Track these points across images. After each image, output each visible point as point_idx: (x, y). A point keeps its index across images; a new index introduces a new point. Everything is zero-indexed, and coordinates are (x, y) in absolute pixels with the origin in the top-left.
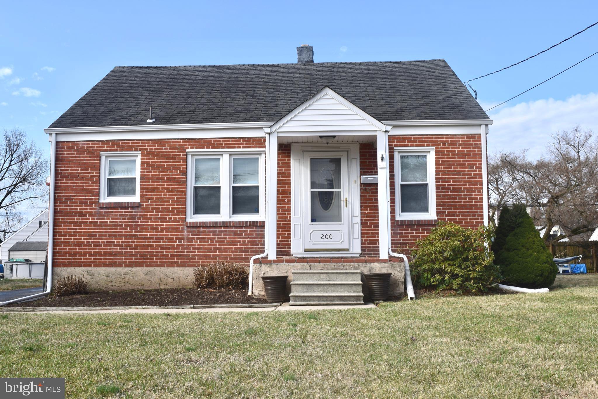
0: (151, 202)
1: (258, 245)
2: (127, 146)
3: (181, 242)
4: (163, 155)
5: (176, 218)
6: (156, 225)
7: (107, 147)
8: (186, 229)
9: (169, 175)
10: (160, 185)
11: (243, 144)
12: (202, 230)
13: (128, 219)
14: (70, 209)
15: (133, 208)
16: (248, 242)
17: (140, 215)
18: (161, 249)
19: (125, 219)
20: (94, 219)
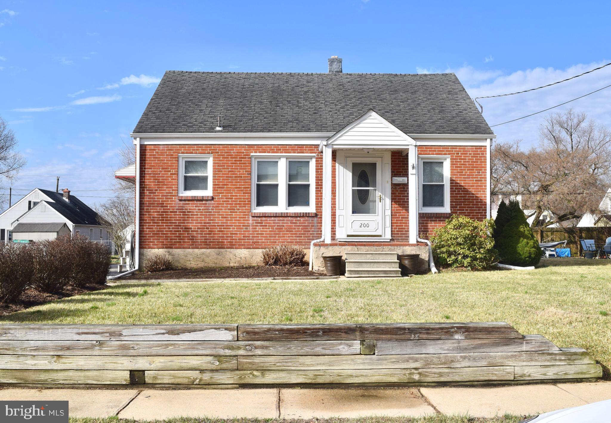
0: (222, 196)
1: (310, 231)
2: (202, 150)
3: (247, 228)
4: (231, 158)
5: (243, 209)
6: (226, 215)
7: (184, 150)
8: (251, 218)
9: (236, 174)
10: (229, 182)
11: (297, 150)
12: (264, 219)
13: (203, 209)
14: (154, 201)
15: (207, 200)
16: (302, 229)
17: (213, 207)
18: (231, 234)
19: (200, 209)
20: (174, 209)
